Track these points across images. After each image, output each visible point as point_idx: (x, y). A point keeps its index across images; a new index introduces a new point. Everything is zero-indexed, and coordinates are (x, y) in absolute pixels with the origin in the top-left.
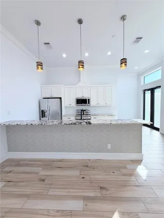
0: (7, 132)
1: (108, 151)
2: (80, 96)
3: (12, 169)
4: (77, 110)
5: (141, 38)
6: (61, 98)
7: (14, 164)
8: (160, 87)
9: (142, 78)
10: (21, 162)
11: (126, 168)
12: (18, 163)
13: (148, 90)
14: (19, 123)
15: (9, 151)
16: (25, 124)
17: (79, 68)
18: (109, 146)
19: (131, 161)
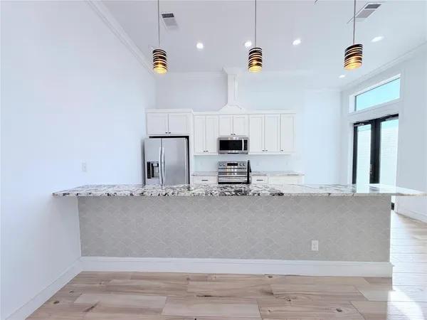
0: (81, 210)
1: (312, 256)
2: (227, 134)
3: (96, 301)
4: (220, 164)
5: (376, 6)
6: (187, 137)
7: (98, 285)
8: (397, 115)
9: (352, 98)
10: (115, 281)
11: (362, 298)
12: (106, 283)
13: (366, 123)
14: (111, 191)
15: (85, 253)
16: (128, 193)
17: (250, 65)
18: (315, 245)
19: (366, 278)
